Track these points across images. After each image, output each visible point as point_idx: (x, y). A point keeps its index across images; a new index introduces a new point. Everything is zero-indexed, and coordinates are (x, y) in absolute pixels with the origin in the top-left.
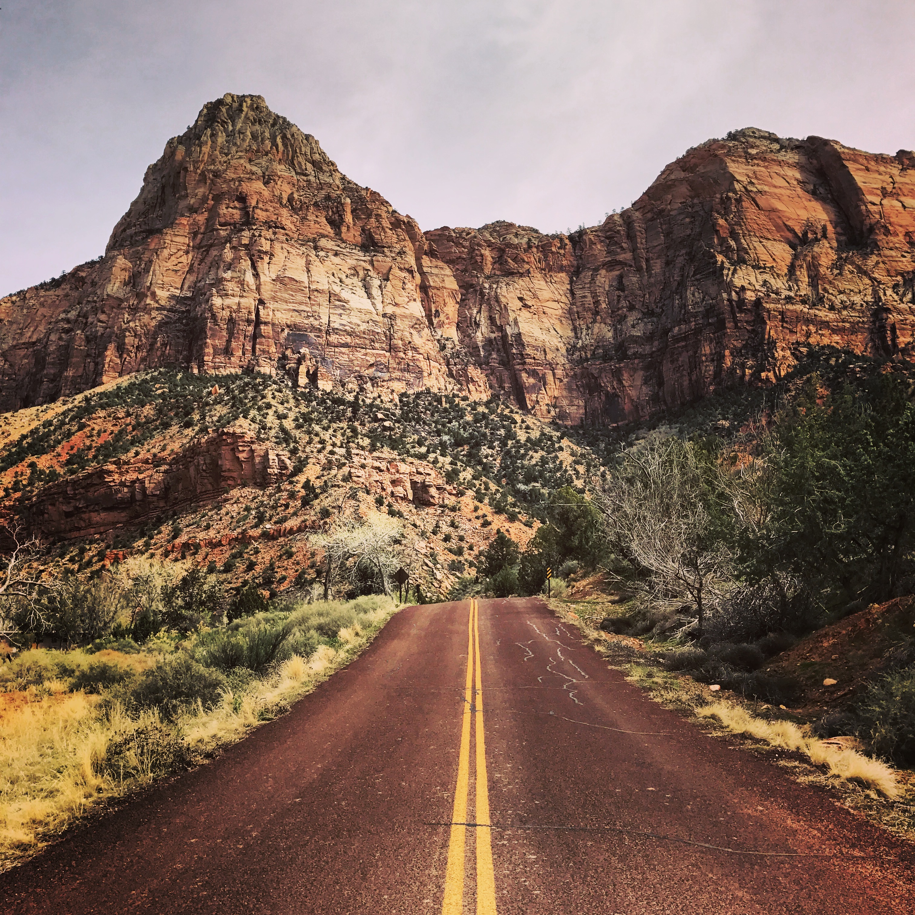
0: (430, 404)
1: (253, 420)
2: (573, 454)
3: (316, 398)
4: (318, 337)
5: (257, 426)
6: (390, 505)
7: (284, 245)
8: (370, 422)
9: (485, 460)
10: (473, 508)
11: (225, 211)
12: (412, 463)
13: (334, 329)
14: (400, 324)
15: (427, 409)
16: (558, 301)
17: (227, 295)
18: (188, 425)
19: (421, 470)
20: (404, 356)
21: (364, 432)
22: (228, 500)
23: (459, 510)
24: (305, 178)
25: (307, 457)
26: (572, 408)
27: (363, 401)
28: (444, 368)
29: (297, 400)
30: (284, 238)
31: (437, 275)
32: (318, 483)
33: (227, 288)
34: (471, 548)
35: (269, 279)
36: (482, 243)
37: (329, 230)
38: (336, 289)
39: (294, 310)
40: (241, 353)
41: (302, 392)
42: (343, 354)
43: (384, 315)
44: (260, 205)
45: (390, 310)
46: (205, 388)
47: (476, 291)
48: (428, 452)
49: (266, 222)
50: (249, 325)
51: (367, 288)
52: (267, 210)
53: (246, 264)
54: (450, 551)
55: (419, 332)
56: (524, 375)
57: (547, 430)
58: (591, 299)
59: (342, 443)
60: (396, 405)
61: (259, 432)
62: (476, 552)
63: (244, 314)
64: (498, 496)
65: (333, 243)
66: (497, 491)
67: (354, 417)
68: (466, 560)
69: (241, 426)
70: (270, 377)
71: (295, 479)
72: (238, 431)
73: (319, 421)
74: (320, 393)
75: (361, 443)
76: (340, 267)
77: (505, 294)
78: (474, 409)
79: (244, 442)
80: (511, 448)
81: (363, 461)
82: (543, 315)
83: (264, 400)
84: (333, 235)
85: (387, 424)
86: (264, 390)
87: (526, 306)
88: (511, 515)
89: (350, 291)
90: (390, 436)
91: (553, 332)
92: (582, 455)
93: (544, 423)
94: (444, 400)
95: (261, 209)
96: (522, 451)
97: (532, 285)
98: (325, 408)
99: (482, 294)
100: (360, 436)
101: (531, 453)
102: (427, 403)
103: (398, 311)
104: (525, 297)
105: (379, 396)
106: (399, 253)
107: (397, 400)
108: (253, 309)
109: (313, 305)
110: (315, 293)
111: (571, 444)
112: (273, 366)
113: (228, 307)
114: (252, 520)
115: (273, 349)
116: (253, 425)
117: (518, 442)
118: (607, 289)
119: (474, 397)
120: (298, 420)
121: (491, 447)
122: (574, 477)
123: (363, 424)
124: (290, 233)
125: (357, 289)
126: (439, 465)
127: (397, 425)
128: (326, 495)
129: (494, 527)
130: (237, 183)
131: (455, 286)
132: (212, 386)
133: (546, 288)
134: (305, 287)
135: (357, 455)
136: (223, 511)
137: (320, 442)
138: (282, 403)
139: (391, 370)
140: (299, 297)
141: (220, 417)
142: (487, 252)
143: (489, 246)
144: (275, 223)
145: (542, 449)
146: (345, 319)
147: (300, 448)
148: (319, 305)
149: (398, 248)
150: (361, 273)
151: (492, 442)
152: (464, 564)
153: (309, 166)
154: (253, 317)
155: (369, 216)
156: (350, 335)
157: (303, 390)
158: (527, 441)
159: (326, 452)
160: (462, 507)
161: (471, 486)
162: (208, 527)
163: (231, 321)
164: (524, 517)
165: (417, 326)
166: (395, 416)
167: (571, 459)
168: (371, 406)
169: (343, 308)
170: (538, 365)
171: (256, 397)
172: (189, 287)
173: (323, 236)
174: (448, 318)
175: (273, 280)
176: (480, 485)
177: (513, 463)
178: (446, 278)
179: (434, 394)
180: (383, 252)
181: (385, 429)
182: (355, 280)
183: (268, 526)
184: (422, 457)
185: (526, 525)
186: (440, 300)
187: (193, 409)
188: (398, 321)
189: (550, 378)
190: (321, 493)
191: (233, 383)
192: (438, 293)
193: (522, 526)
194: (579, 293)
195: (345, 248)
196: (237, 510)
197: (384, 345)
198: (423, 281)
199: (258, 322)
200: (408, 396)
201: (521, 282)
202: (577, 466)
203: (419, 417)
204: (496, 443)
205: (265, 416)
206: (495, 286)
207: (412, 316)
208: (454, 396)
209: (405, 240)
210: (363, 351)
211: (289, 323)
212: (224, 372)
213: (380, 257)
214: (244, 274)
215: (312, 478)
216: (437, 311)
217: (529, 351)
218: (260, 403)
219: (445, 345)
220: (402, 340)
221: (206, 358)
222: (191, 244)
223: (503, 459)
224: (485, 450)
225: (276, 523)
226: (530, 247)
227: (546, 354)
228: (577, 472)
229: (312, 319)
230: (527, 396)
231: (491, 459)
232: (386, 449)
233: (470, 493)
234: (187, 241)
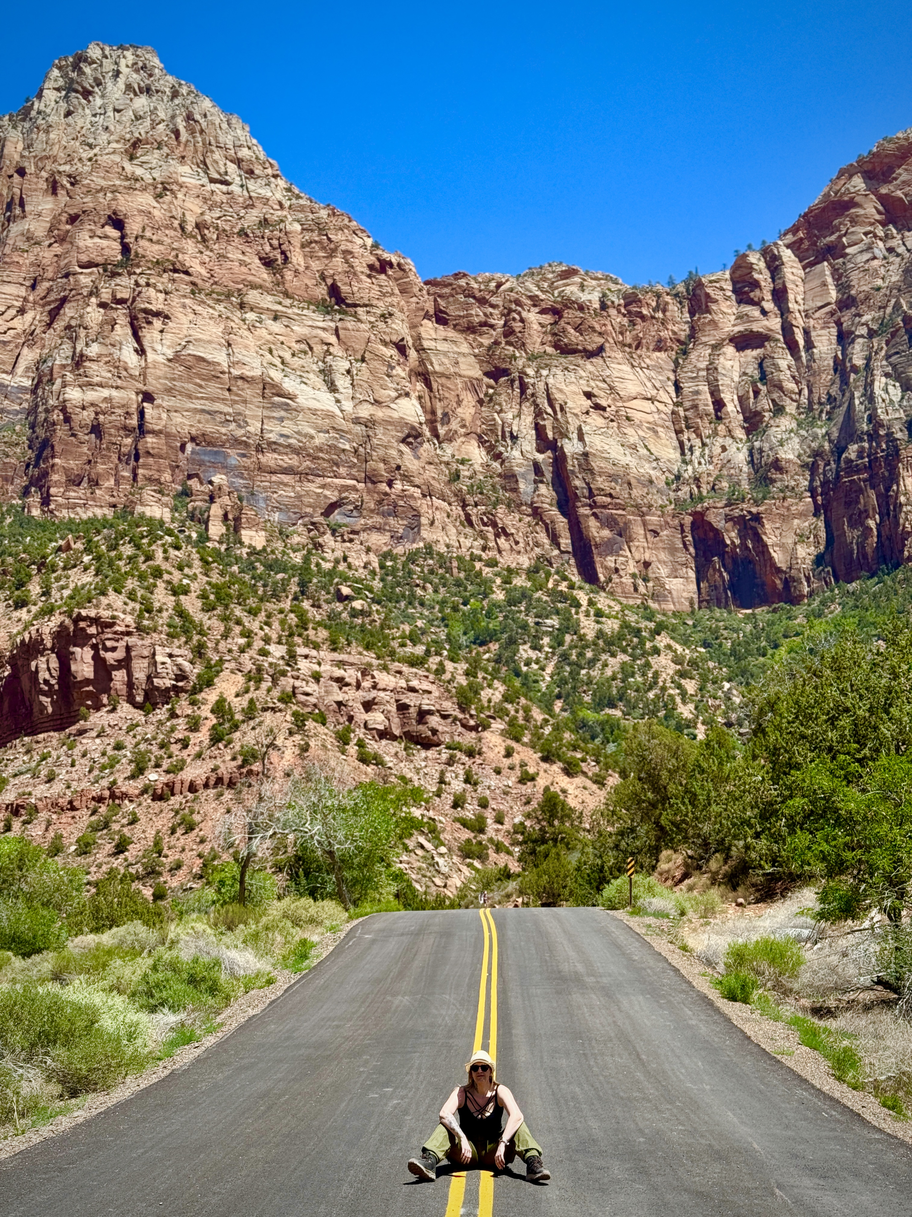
0: (432, 572)
1: (132, 596)
2: (678, 660)
3: (238, 559)
4: (244, 455)
5: (138, 606)
6: (361, 744)
7: (188, 301)
8: (328, 602)
9: (525, 669)
10: (503, 752)
11: (90, 242)
12: (400, 672)
13: (270, 443)
14: (381, 436)
15: (425, 580)
16: (652, 400)
17: (90, 384)
18: (21, 604)
19: (415, 683)
20: (387, 489)
21: (318, 618)
22: (85, 731)
23: (480, 754)
24: (224, 188)
25: (221, 661)
26: (675, 581)
27: (318, 565)
28: (457, 510)
29: (207, 563)
30: (188, 289)
31: (445, 354)
32: (238, 704)
33: (90, 372)
34: (499, 820)
35: (161, 359)
36: (524, 300)
37: (264, 275)
38: (276, 375)
39: (203, 411)
40: (112, 482)
41: (214, 549)
42: (286, 485)
43: (357, 421)
44: (148, 234)
45: (365, 412)
46: (51, 541)
47: (512, 381)
48: (428, 653)
49: (158, 262)
50: (127, 436)
51: (327, 374)
52: (159, 242)
53: (122, 331)
54: (464, 823)
55: (414, 450)
56: (593, 523)
57: (632, 618)
58: (708, 396)
59: (280, 637)
60: (373, 573)
61: (140, 616)
62: (507, 826)
63: (117, 418)
64: (548, 730)
65: (270, 298)
66: (546, 721)
67: (303, 593)
68: (491, 840)
69: (109, 606)
70: (162, 523)
71: (199, 697)
72: (105, 614)
73: (241, 599)
74: (245, 550)
75: (312, 637)
76: (281, 338)
77: (563, 386)
78: (507, 581)
79: (115, 633)
80: (571, 648)
81: (316, 667)
82: (627, 423)
83: (150, 563)
84: (270, 285)
85: (357, 604)
86: (150, 545)
87: (598, 407)
88: (569, 764)
89: (299, 380)
90: (363, 625)
91: (643, 451)
92: (693, 663)
93: (630, 607)
94: (455, 564)
95: (151, 240)
96: (589, 654)
97: (608, 372)
98: (253, 578)
99: (523, 387)
100: (311, 626)
101: (604, 657)
102: (426, 570)
103: (380, 413)
104: (596, 391)
105: (345, 559)
106: (383, 316)
107: (376, 565)
108: (133, 409)
109: (235, 402)
110: (240, 382)
111: (672, 643)
112: (167, 506)
113: (92, 405)
114: (125, 768)
115: (167, 477)
116: (132, 604)
117: (582, 638)
118: (736, 379)
119: (507, 560)
120: (207, 598)
121: (536, 647)
122: (678, 699)
123: (316, 606)
124: (199, 282)
125: (311, 376)
126: (447, 676)
127: (375, 607)
128: (252, 723)
129: (542, 782)
130: (109, 195)
131: (477, 373)
132: (62, 538)
133: (632, 377)
134: (223, 373)
135: (306, 657)
136: (77, 751)
137: (242, 635)
138: (180, 568)
139: (365, 513)
140: (213, 389)
141: (76, 589)
142: (533, 316)
143: (535, 306)
144: (173, 264)
145: (624, 651)
146: (288, 428)
147: (209, 645)
148: (245, 402)
149: (381, 307)
150: (319, 349)
151: (537, 637)
152: (487, 848)
153: (232, 168)
154: (134, 422)
155: (333, 252)
156: (298, 454)
157: (217, 545)
158: (598, 637)
159: (252, 653)
160: (484, 749)
161: (500, 712)
162: (50, 779)
163: (96, 429)
164: (591, 767)
165: (411, 440)
166: (371, 591)
167: (672, 668)
168: (332, 573)
169: (287, 408)
170: (618, 507)
171: (136, 556)
172: (28, 369)
173: (254, 286)
174: (464, 426)
175: (170, 360)
176: (517, 711)
177: (574, 675)
178: (461, 360)
179: (438, 554)
180: (355, 315)
181: (354, 614)
182: (307, 361)
183: (153, 776)
184: (415, 662)
185: (595, 782)
186: (451, 396)
187: (30, 576)
188: (380, 431)
189: (638, 530)
190: (243, 722)
191: (98, 532)
192: (448, 383)
193: (589, 783)
194: (688, 387)
195: (292, 306)
196: (101, 748)
197: (354, 471)
198: (422, 362)
199: (142, 430)
200: (394, 558)
201: (589, 367)
202: (683, 682)
203: (413, 595)
204: (546, 640)
205: (150, 589)
206: (545, 372)
207: (401, 423)
208: (474, 558)
209: (392, 294)
210: (319, 480)
211: (194, 432)
212: (85, 515)
213: (350, 324)
214: (120, 349)
215: (230, 697)
216: (445, 415)
217: (600, 482)
218: (143, 567)
219: (458, 471)
220: (384, 461)
221: (53, 491)
222: (31, 298)
223: (558, 667)
224: (525, 652)
225: (167, 772)
226: (604, 306)
227: (631, 489)
228: (683, 693)
229: (233, 426)
230: (597, 559)
231: (535, 666)
232: (355, 648)
233: (498, 725)
234: (23, 292)
